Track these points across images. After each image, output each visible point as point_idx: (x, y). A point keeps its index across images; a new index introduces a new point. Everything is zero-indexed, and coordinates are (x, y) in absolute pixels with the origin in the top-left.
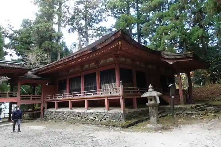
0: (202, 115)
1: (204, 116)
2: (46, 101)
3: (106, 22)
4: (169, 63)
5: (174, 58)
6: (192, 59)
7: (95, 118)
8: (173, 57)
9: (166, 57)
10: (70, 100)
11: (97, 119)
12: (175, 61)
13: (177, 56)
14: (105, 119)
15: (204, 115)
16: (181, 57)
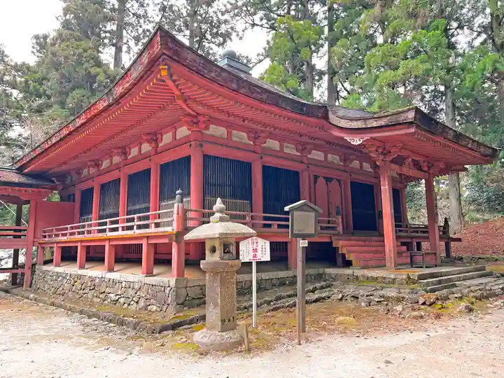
0: (424, 304)
1: (429, 309)
2: (40, 243)
3: (241, 38)
4: (352, 143)
5: (364, 126)
6: (412, 130)
7: (118, 297)
8: (360, 124)
9: (343, 124)
10: (79, 243)
11: (122, 300)
12: (367, 137)
13: (371, 121)
14: (137, 302)
15: (430, 305)
16: (382, 122)
